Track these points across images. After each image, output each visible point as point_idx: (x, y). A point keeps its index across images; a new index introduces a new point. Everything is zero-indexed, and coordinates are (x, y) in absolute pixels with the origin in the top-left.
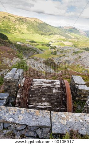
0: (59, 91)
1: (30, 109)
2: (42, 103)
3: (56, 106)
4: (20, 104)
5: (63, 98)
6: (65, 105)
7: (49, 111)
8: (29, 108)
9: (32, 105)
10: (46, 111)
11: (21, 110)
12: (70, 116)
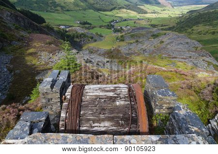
0: (127, 103)
1: (81, 135)
2: (100, 124)
3: (122, 126)
4: (66, 127)
6: (137, 124)
7: (111, 136)
8: (80, 132)
9: (84, 127)
10: (106, 136)
11: (67, 138)
12: (143, 141)
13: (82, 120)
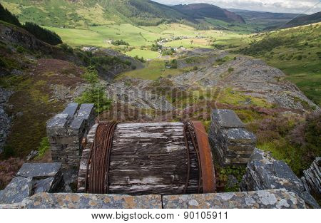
0: (183, 147)
1: (110, 195)
2: (141, 180)
3: (176, 182)
4: (87, 185)
5: (191, 163)
6: (198, 179)
7: (157, 196)
8: (110, 192)
9: (117, 185)
10: (150, 196)
11: (88, 199)
12: (208, 201)
13: (112, 175)
